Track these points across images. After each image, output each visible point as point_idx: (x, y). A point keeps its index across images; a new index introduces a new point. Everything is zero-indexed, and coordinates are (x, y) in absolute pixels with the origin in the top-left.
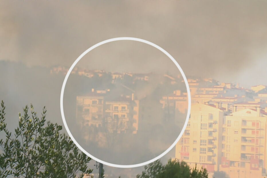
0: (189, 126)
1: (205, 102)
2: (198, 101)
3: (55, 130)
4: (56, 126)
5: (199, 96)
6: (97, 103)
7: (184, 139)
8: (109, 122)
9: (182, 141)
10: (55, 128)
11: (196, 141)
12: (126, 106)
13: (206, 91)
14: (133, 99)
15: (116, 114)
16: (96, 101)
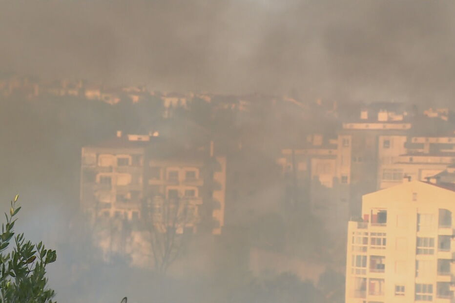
0: (382, 246)
1: (429, 176)
2: (409, 175)
3: (35, 261)
4: (40, 250)
5: (411, 159)
6: (130, 163)
7: (368, 281)
8: (157, 206)
9: (363, 288)
10: (37, 254)
11: (403, 289)
12: (197, 171)
13: (432, 145)
14: (212, 154)
15: (173, 188)
16: (127, 160)
